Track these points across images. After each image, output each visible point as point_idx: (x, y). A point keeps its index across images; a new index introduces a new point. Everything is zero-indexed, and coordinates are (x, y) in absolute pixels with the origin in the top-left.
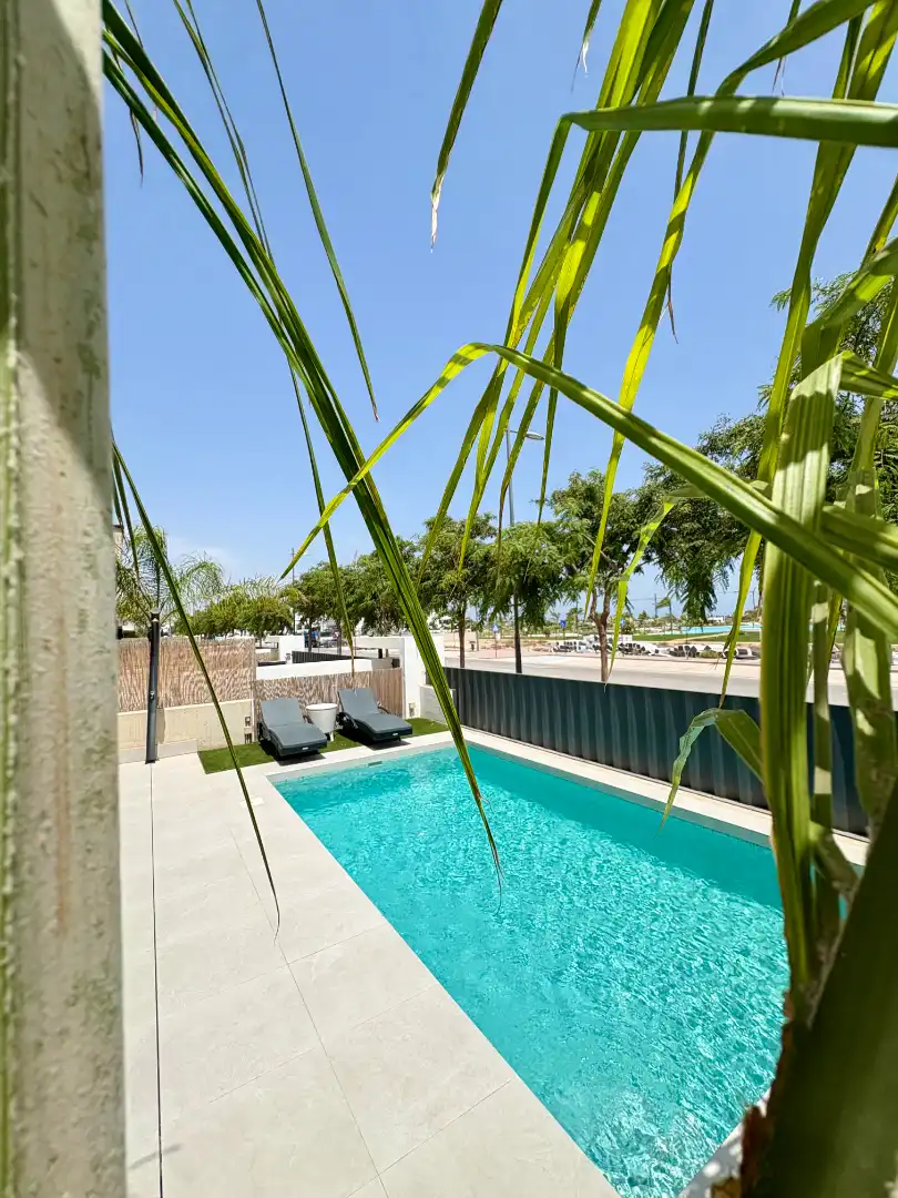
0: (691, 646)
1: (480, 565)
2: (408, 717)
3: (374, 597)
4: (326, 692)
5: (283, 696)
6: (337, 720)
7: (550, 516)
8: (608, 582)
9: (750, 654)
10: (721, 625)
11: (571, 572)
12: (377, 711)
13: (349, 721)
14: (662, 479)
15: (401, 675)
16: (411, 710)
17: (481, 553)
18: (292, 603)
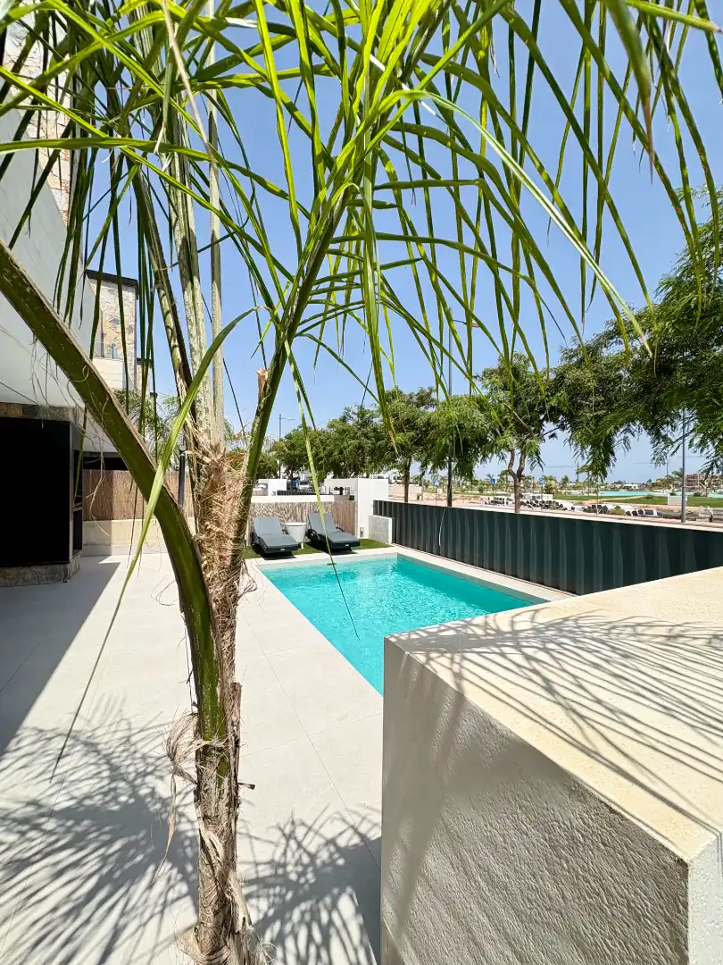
0: (603, 505)
1: (424, 429)
2: (359, 537)
3: (341, 452)
4: (299, 515)
5: (268, 516)
6: (306, 535)
7: (482, 390)
8: (524, 443)
9: (655, 514)
10: (637, 490)
11: (495, 435)
12: (335, 530)
13: (315, 536)
14: (575, 359)
15: (355, 505)
16: (362, 533)
17: (424, 418)
18: (279, 457)
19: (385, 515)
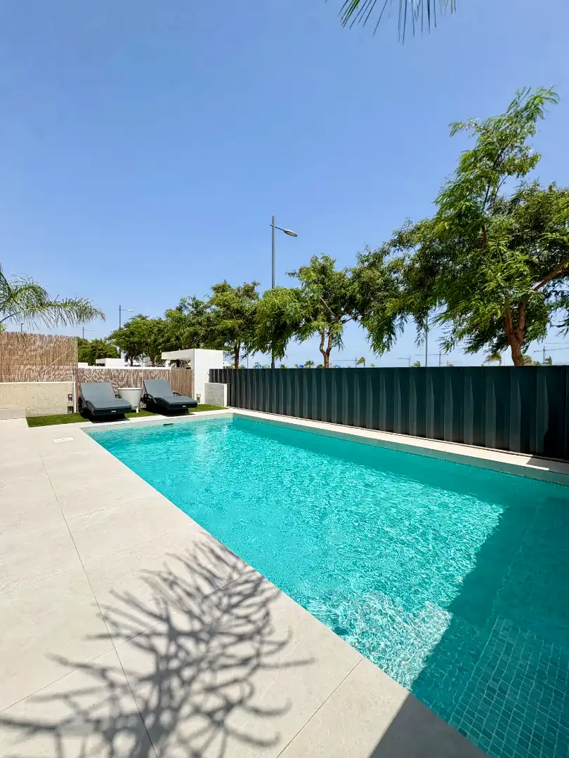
2: (195, 400)
3: (178, 338)
5: (100, 382)
7: (297, 284)
11: (308, 320)
12: (173, 395)
13: (152, 400)
15: (191, 374)
16: (198, 398)
17: (251, 309)
18: (118, 344)
19: (221, 382)
